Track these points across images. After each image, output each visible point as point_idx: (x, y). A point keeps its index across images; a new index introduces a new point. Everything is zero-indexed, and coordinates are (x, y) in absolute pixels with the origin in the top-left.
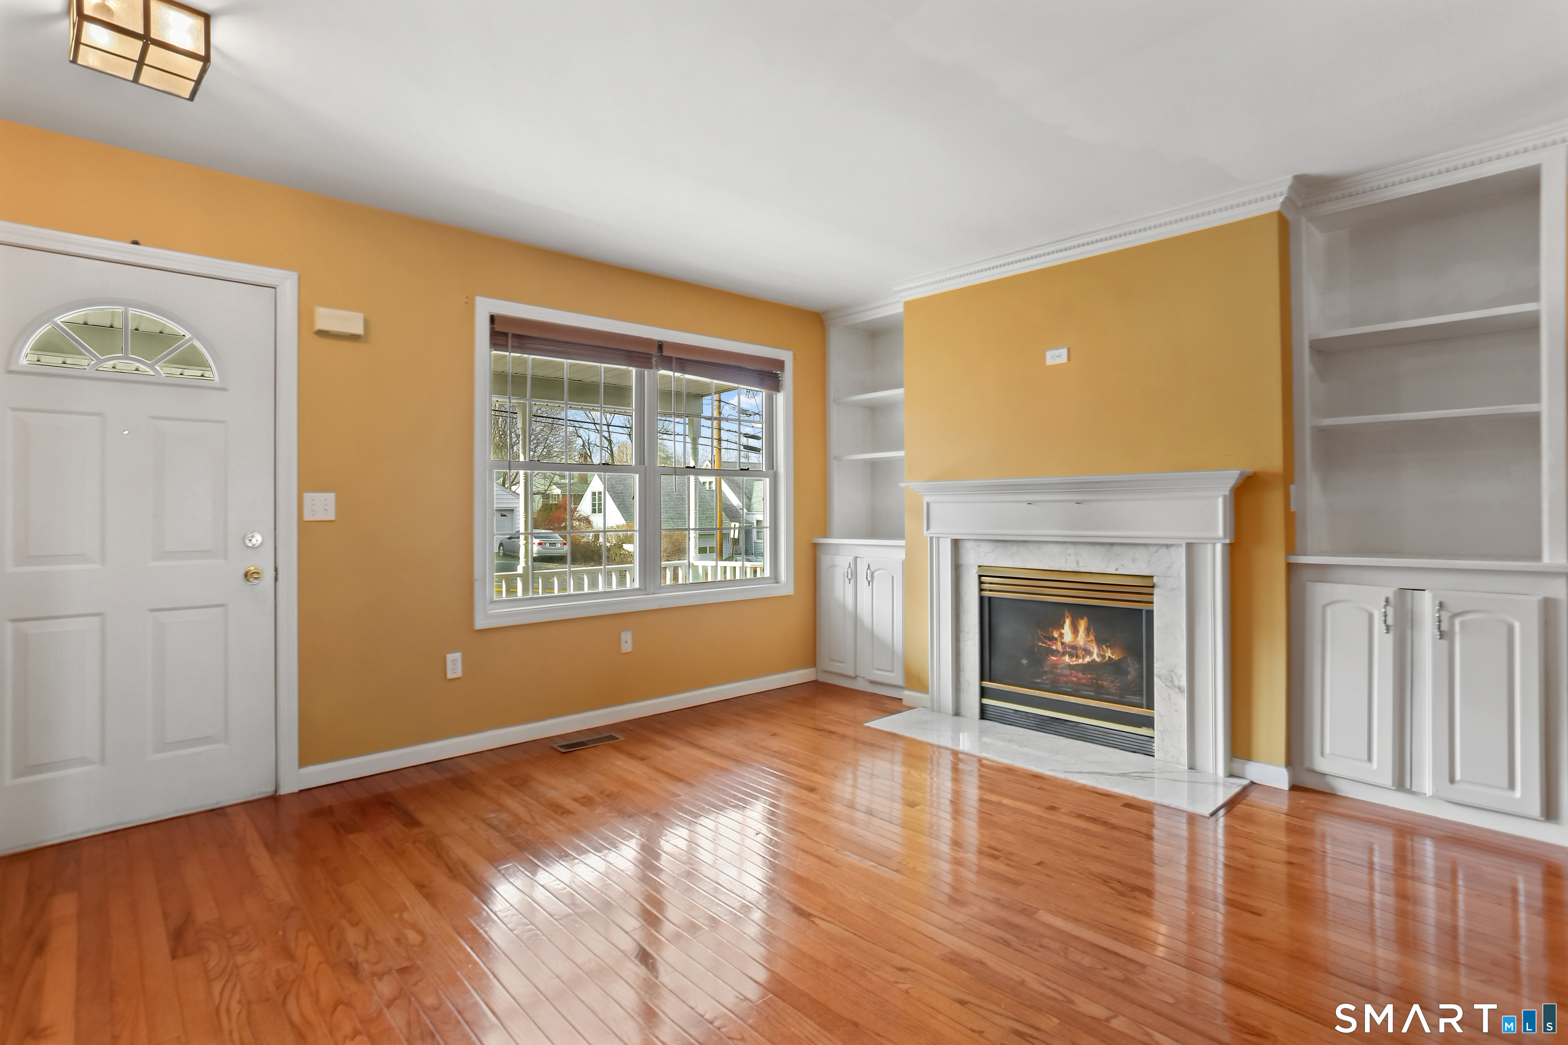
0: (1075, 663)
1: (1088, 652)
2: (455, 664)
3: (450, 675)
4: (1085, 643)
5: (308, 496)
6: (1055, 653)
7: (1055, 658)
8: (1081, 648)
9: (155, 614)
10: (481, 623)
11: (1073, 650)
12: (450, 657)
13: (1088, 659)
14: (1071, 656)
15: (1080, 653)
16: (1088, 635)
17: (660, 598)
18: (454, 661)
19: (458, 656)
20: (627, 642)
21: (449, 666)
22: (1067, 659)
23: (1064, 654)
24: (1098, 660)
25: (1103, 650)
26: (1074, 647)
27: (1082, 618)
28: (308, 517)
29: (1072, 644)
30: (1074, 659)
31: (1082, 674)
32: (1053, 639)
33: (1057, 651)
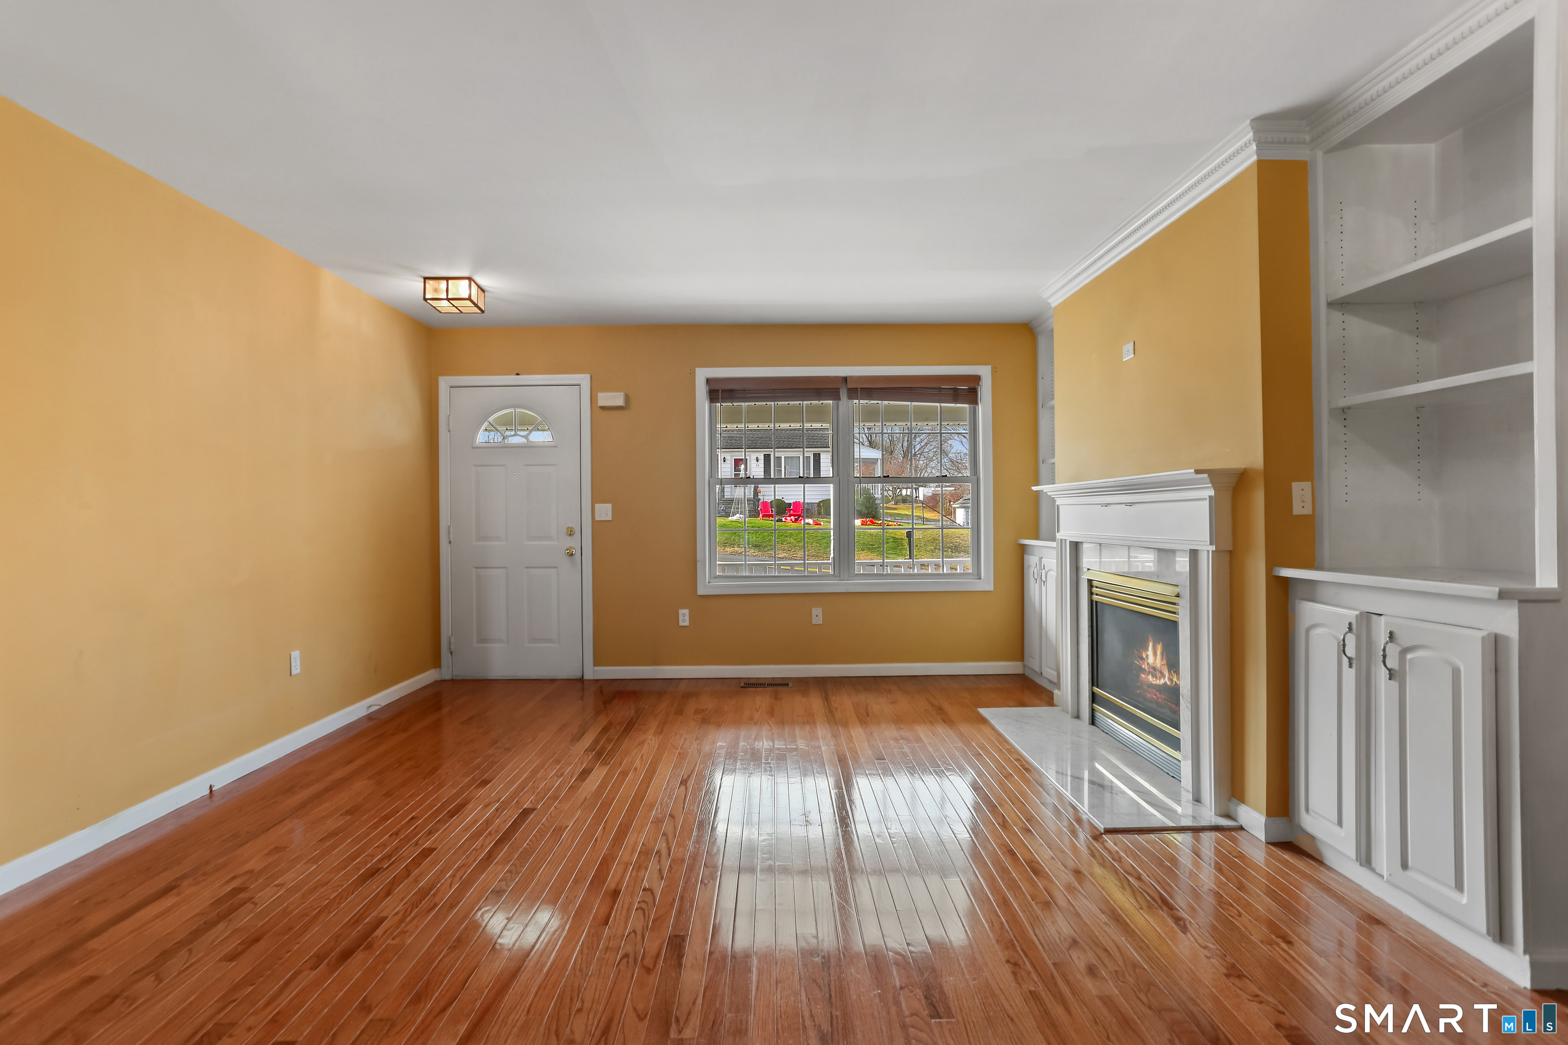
0: (1155, 683)
1: (1163, 676)
2: (684, 617)
3: (681, 624)
4: (1161, 666)
5: (597, 506)
6: (1143, 670)
7: (1144, 676)
8: (1158, 670)
9: (528, 569)
10: (701, 591)
11: (1154, 671)
12: (681, 612)
13: (1162, 681)
14: (1153, 676)
15: (1159, 675)
16: (1162, 659)
17: (847, 584)
18: (684, 615)
19: (686, 611)
20: (817, 615)
21: (681, 618)
22: (1150, 677)
23: (1148, 674)
24: (1169, 683)
25: (1172, 675)
26: (1154, 668)
27: (1159, 644)
28: (597, 518)
29: (1153, 665)
30: (1154, 679)
31: (1159, 693)
32: (1142, 659)
33: (1145, 669)
